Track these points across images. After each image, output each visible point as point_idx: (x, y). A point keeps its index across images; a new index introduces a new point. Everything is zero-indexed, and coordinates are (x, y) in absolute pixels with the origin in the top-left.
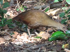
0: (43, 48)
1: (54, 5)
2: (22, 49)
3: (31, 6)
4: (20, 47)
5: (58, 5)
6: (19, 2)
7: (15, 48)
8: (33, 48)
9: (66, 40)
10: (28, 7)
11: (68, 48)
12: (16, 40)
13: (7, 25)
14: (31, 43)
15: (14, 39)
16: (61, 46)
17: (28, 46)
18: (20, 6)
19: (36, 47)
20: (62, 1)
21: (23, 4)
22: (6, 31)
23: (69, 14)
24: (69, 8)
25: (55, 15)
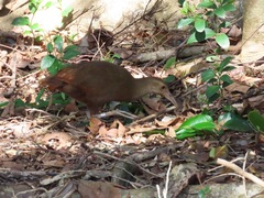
0: (164, 156)
1: (187, 51)
2: (112, 160)
3: (130, 53)
4: (106, 155)
5: (196, 50)
6: (101, 44)
7: (94, 159)
8: (140, 156)
9: (218, 138)
10: (123, 56)
11: (225, 156)
12: (97, 137)
13: (73, 102)
14: (134, 145)
16: (207, 151)
17: (127, 153)
18: (105, 54)
19: (146, 156)
20: (205, 41)
21: (111, 49)
22: (72, 115)
23: (225, 73)
24: (224, 57)
25: (190, 76)
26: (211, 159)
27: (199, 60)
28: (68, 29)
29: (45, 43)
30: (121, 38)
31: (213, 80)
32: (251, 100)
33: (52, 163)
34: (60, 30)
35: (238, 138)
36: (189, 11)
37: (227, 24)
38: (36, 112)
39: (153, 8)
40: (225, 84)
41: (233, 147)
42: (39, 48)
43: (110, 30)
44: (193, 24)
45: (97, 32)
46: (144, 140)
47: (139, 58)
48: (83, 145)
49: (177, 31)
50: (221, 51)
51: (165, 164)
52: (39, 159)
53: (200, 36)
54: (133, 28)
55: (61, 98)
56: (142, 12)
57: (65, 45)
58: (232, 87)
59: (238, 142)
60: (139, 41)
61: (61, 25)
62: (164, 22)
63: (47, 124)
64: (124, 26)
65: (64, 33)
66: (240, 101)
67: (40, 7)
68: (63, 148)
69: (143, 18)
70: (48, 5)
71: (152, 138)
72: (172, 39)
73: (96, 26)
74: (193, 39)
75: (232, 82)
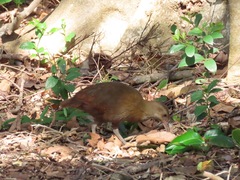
0: (155, 169)
1: (178, 74)
2: (108, 172)
3: (126, 75)
4: (104, 167)
5: (186, 73)
6: (100, 67)
7: (93, 170)
8: (134, 169)
9: (205, 153)
10: (120, 78)
11: (211, 169)
12: (95, 151)
13: (74, 118)
14: (128, 158)
15: (90, 149)
16: (196, 165)
17: (123, 165)
18: (103, 76)
19: (139, 168)
20: (195, 66)
21: (109, 72)
22: (73, 131)
23: (212, 94)
24: (212, 80)
25: (180, 97)
26: (198, 172)
27: (188, 83)
28: (71, 53)
29: (49, 65)
30: (119, 62)
31: (201, 101)
32: (235, 119)
33: (55, 174)
34: (64, 53)
35: (223, 153)
36: (180, 38)
37: (215, 50)
38: (40, 128)
39: (148, 35)
40: (212, 104)
41: (219, 162)
42: (44, 69)
43: (109, 54)
44: (183, 50)
45: (97, 56)
46: (138, 154)
47: (135, 80)
48: (82, 158)
49: (170, 56)
50: (209, 75)
51: (156, 176)
52: (42, 170)
53: (190, 61)
54: (130, 53)
55: (63, 115)
56: (138, 38)
57: (68, 67)
58: (218, 108)
59: (223, 157)
60: (134, 64)
61: (64, 49)
62: (158, 47)
63: (50, 139)
64: (121, 50)
65: (67, 56)
66: (225, 120)
67: (45, 33)
68: (64, 161)
69: (139, 43)
70: (53, 31)
71: (145, 152)
72: (165, 63)
73: (96, 50)
74: (183, 64)
75: (218, 103)
